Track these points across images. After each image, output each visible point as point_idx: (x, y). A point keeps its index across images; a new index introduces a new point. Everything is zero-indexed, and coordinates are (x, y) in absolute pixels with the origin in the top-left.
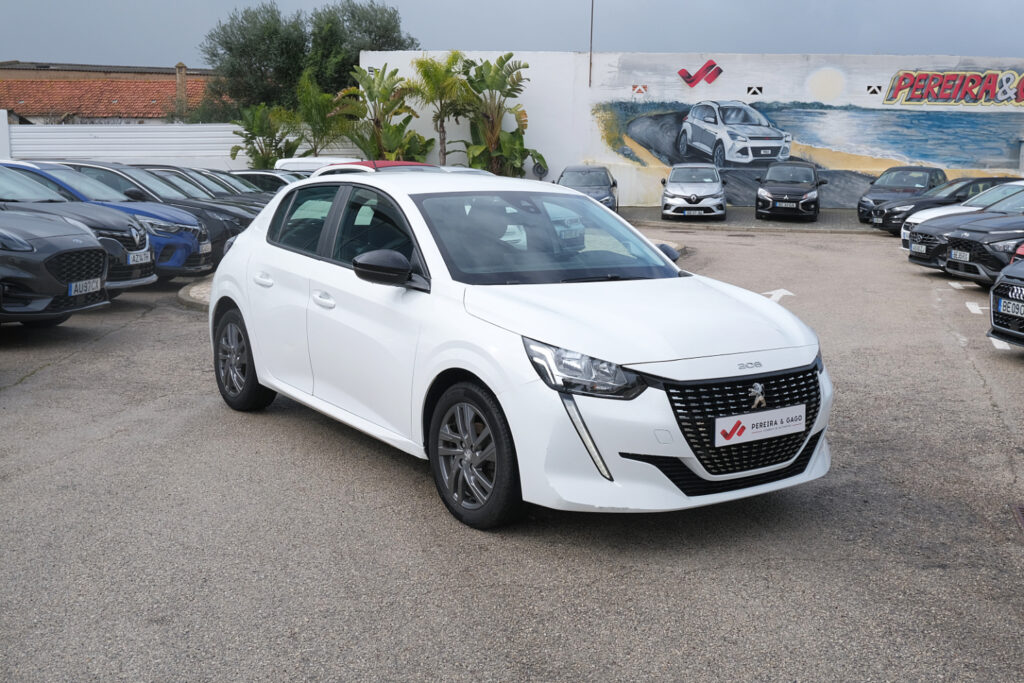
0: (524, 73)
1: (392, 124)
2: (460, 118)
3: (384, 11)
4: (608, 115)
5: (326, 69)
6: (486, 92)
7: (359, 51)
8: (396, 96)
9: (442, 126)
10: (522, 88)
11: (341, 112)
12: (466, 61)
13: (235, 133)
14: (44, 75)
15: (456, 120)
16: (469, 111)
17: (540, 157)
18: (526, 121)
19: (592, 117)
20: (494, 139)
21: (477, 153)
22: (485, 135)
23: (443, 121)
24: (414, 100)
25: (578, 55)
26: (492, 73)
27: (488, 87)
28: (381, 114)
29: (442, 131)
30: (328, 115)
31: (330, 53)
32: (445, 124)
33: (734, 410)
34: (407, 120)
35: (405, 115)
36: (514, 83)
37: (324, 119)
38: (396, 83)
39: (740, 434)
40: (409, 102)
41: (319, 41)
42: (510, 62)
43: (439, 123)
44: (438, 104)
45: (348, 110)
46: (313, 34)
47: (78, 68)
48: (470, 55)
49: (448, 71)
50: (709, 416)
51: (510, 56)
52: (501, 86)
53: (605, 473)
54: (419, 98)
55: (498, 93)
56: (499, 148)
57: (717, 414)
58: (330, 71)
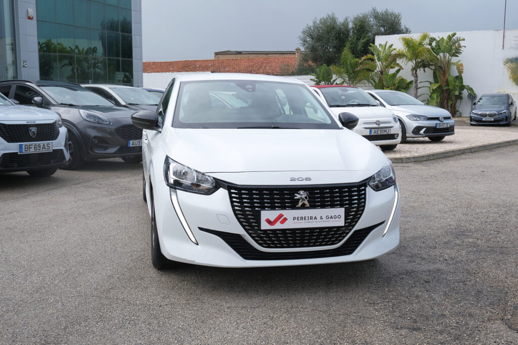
0: (462, 43)
1: (389, 74)
2: (427, 69)
3: (392, 14)
4: (513, 65)
5: (358, 46)
6: (441, 54)
7: (375, 36)
8: (392, 59)
9: (416, 73)
10: (461, 51)
11: (363, 68)
12: (431, 38)
13: (311, 80)
14: (239, 57)
15: (424, 70)
16: (432, 65)
17: (471, 89)
18: (463, 69)
19: (504, 67)
20: (445, 80)
21: (434, 88)
22: (440, 77)
23: (416, 71)
24: (401, 60)
25: (496, 32)
26: (444, 44)
27: (442, 52)
28: (384, 68)
29: (416, 76)
30: (356, 69)
31: (360, 38)
32: (417, 72)
33: (278, 207)
34: (398, 71)
35: (397, 68)
36: (456, 48)
37: (354, 72)
38: (391, 52)
39: (282, 222)
40: (399, 61)
41: (355, 31)
42: (454, 37)
43: (414, 71)
44: (414, 62)
45: (366, 67)
46: (353, 28)
47: (256, 53)
48: (432, 35)
49: (420, 44)
50: (257, 209)
51: (454, 34)
52: (449, 50)
53: (193, 240)
54: (405, 59)
55: (448, 55)
56: (448, 85)
57: (263, 208)
58: (360, 47)
